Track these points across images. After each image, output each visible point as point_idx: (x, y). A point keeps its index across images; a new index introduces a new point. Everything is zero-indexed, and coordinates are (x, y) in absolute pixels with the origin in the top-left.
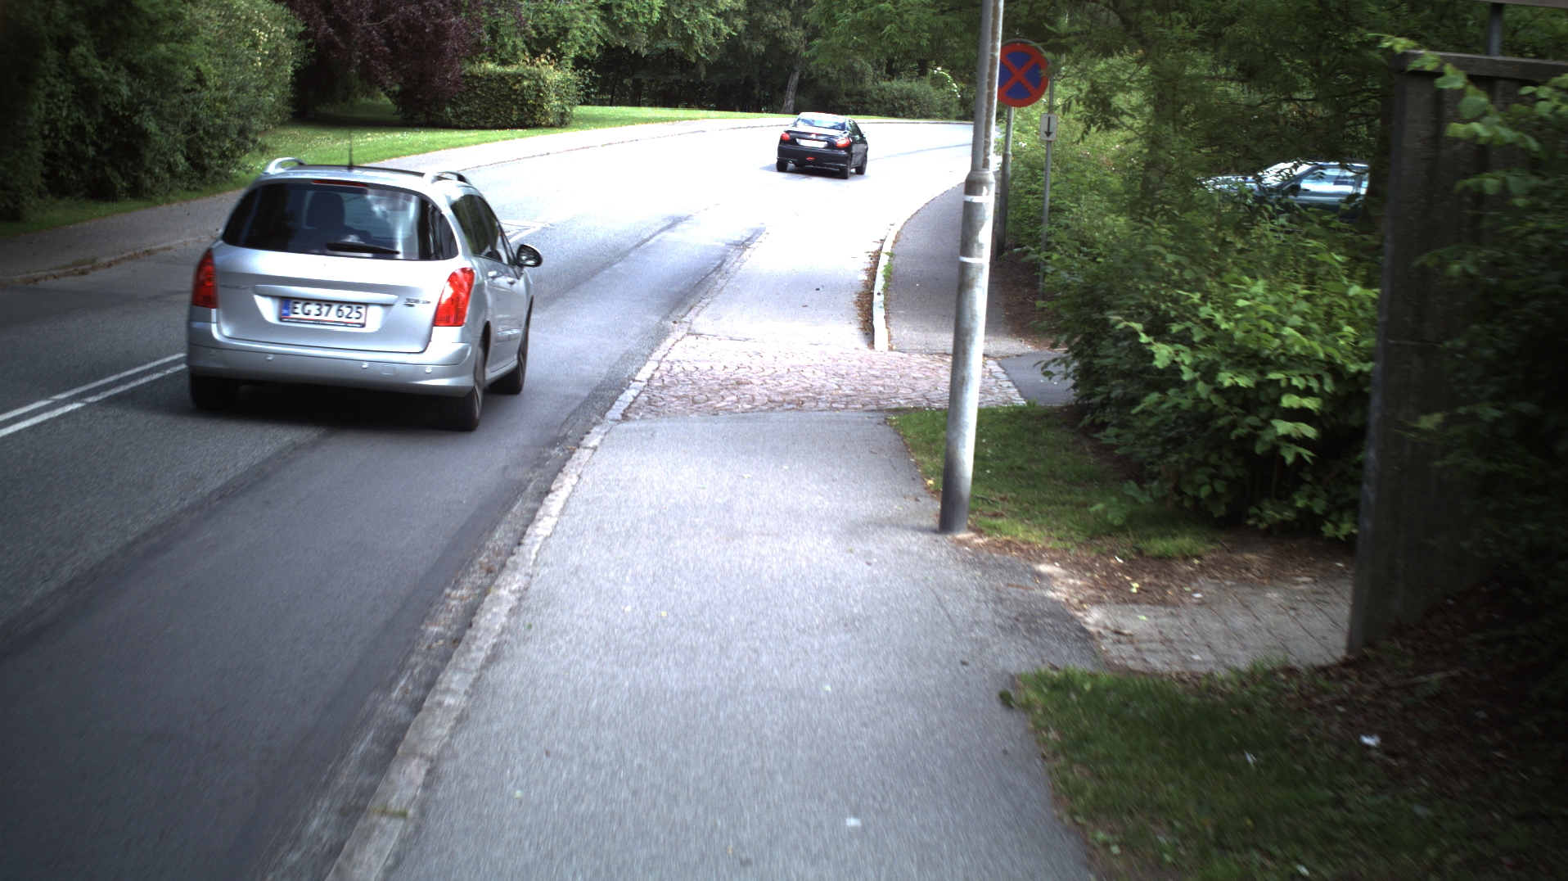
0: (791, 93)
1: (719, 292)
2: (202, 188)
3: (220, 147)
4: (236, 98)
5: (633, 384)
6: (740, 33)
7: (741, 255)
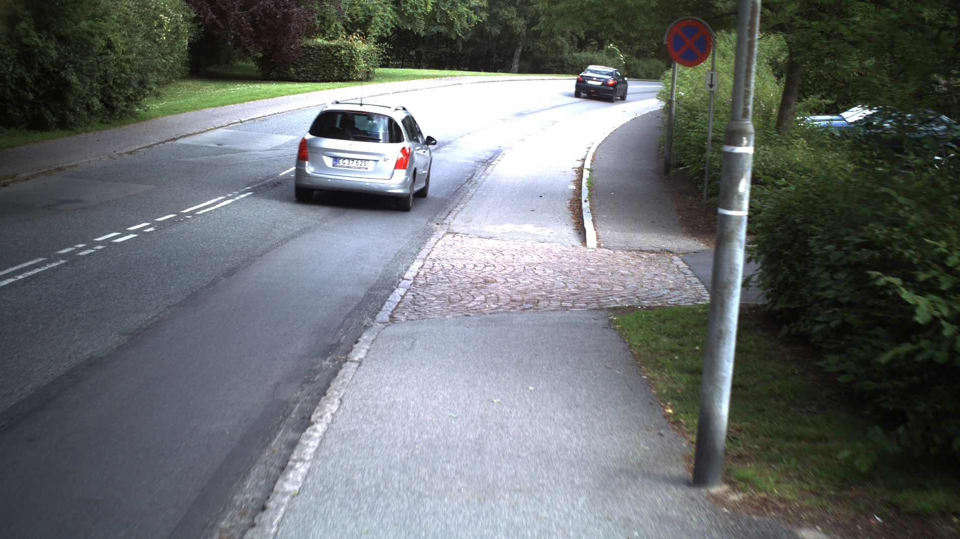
0: (516, 60)
1: (470, 198)
2: (112, 122)
3: (125, 93)
4: (137, 60)
5: (402, 283)
6: (484, 21)
7: (486, 170)
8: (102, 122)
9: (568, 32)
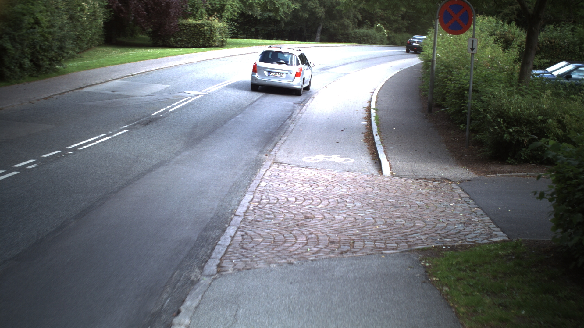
0: (319, 34)
1: (291, 133)
2: (39, 76)
3: (48, 56)
6: (298, 9)
7: (301, 109)
8: (31, 76)
9: (352, 16)
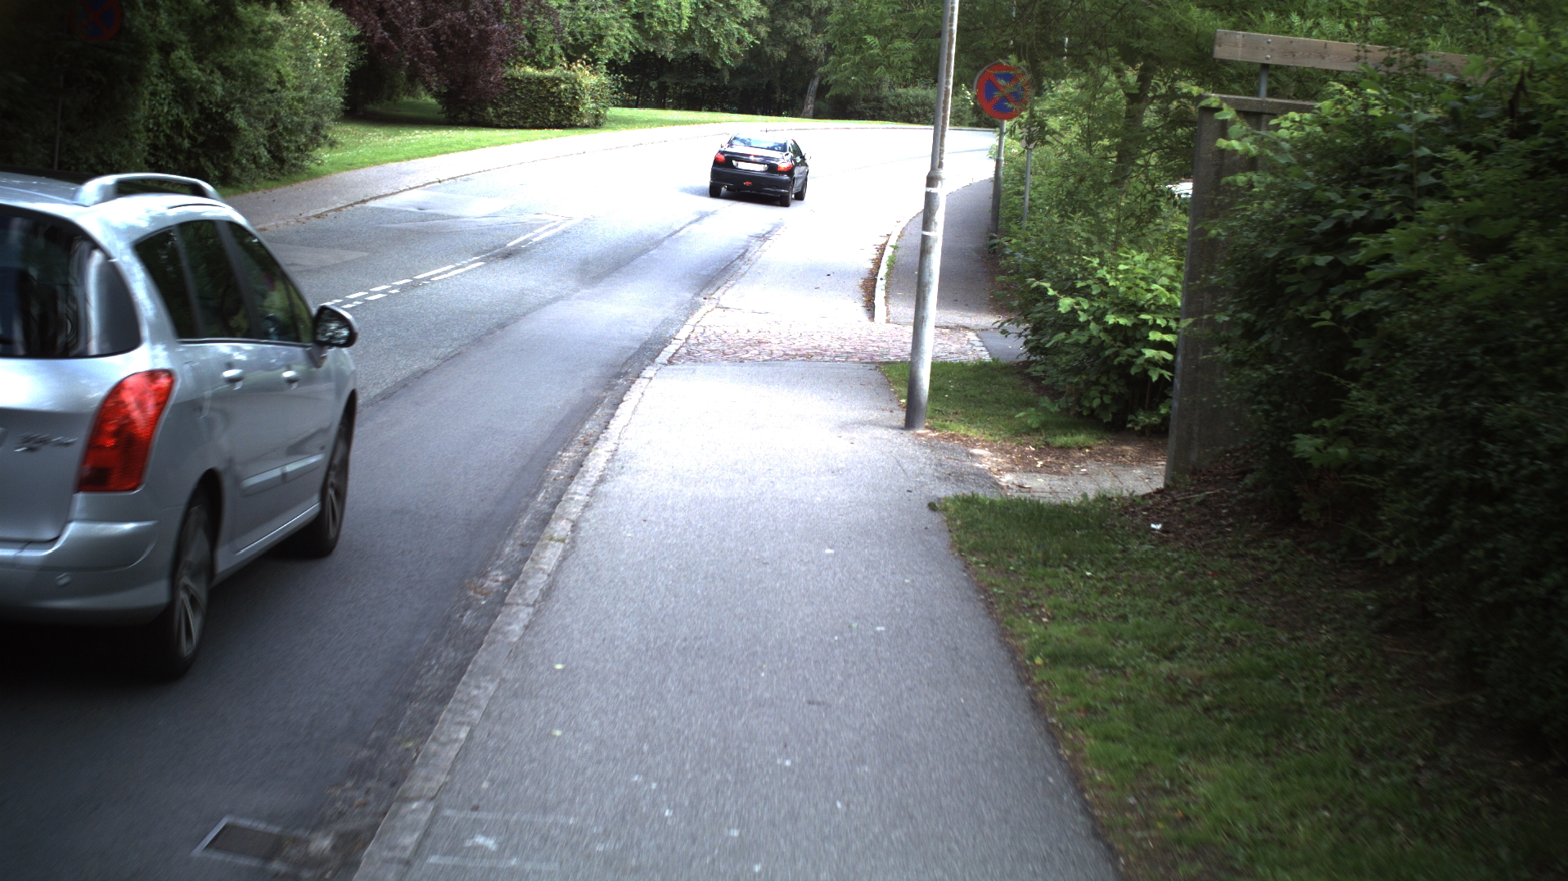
0: (810, 98)
1: (743, 275)
3: (296, 142)
4: (312, 98)
5: (674, 341)
6: (762, 40)
7: (762, 245)
